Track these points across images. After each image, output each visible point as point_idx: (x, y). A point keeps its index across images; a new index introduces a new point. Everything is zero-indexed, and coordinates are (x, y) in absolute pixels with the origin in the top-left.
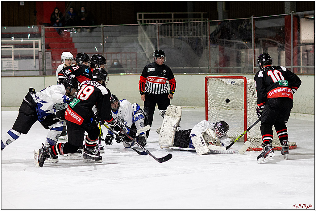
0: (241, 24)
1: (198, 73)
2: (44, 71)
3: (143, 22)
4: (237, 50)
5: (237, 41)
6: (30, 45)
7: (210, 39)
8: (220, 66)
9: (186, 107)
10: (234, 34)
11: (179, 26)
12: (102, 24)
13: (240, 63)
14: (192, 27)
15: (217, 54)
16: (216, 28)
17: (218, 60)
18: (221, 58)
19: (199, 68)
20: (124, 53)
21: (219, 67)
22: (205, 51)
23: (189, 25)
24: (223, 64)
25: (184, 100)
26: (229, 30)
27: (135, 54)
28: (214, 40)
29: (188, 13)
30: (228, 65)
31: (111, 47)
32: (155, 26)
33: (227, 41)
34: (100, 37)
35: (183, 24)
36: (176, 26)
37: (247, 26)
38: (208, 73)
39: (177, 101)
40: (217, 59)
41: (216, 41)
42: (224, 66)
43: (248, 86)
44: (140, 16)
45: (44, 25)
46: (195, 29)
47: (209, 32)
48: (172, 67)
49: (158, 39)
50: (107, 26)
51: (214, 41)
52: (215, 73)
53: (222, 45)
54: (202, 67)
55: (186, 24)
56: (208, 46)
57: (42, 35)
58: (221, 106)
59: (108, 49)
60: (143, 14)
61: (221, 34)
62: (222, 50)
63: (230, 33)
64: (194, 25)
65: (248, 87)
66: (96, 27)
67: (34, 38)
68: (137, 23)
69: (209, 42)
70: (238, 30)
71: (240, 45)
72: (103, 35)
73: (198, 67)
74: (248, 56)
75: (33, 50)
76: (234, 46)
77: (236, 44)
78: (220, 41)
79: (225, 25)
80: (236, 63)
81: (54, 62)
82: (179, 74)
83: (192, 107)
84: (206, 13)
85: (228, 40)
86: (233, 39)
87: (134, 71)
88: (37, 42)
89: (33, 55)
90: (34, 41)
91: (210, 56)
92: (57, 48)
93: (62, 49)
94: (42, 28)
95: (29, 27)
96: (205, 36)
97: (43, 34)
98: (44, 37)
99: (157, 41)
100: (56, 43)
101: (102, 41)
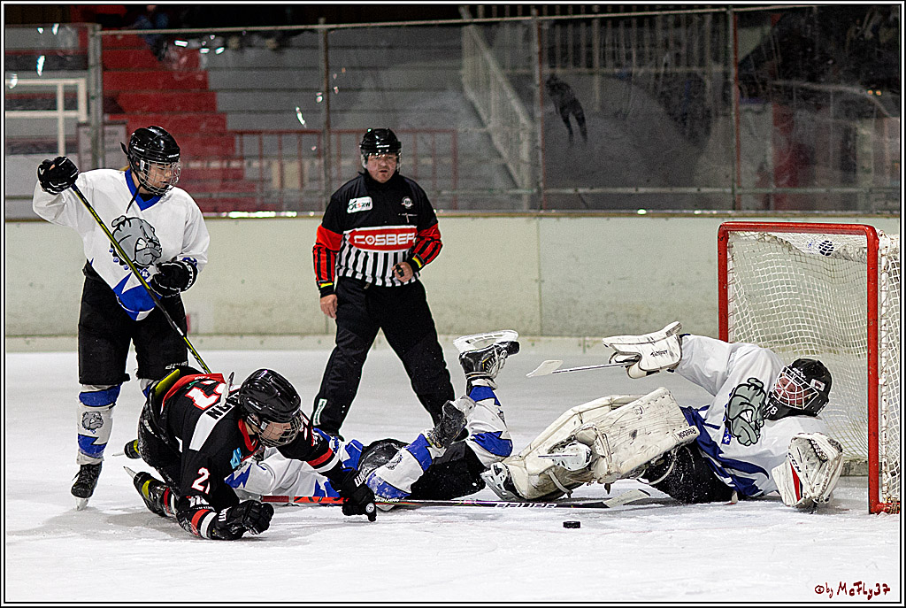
0: (858, 21)
1: (691, 212)
3: (482, 10)
4: (843, 121)
5: (842, 88)
6: (45, 100)
7: (739, 78)
8: (778, 186)
10: (830, 62)
11: (621, 30)
12: (322, 20)
13: (855, 171)
14: (672, 33)
15: (765, 138)
16: (764, 37)
17: (769, 159)
18: (780, 155)
19: (694, 190)
20: (407, 131)
21: (772, 189)
22: (718, 126)
23: (659, 25)
24: (788, 177)
25: (638, 316)
26: (812, 45)
27: (448, 136)
28: (755, 84)
30: (808, 182)
31: (356, 107)
32: (527, 26)
33: (802, 89)
34: (315, 68)
35: (634, 21)
36: (609, 29)
37: (883, 31)
38: (730, 212)
40: (765, 156)
41: (760, 86)
42: (793, 182)
43: (883, 262)
46: (684, 40)
47: (736, 52)
48: (592, 188)
49: (537, 77)
50: (342, 26)
51: (753, 89)
52: (758, 209)
53: (787, 104)
54: (708, 186)
55: (646, 20)
56: (731, 105)
57: (91, 61)
58: (780, 338)
59: (347, 115)
61: (780, 61)
62: (785, 122)
63: (817, 58)
64: (677, 24)
65: (884, 264)
66: (300, 31)
67: (61, 73)
68: (460, 16)
69: (734, 91)
70: (848, 44)
71: (853, 102)
72: (327, 61)
73: (692, 185)
74: (887, 146)
76: (831, 108)
77: (839, 100)
78: (777, 87)
79: (796, 27)
80: (838, 173)
82: (619, 215)
85: (806, 85)
86: (828, 82)
87: (444, 203)
89: (56, 136)
90: (60, 83)
91: (738, 146)
93: (167, 115)
94: (91, 32)
95: (41, 30)
96: (717, 69)
97: (95, 54)
98: (100, 68)
99: (533, 86)
100: (143, 93)
101: (324, 87)
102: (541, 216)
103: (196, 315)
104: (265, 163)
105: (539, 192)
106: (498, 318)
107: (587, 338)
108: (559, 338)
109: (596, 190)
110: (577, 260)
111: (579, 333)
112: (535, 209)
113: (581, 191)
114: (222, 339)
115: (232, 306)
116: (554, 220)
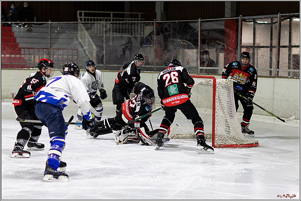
3: (83, 20)
12: (50, 21)
29: (125, 13)
31: (58, 42)
38: (153, 72)
44: (81, 14)
48: (117, 65)
49: (104, 36)
50: (55, 22)
55: (133, 24)
59: (54, 45)
60: (83, 12)
66: (44, 23)
68: (78, 21)
72: (51, 30)
84: (143, 13)
92: (5, 42)
93: (9, 43)
99: (104, 39)
101: (49, 38)
102: (104, 71)
104: (30, 56)
105: (104, 65)
108: (108, 102)
109: (119, 65)
112: (103, 69)
113: (115, 65)
116: (108, 72)
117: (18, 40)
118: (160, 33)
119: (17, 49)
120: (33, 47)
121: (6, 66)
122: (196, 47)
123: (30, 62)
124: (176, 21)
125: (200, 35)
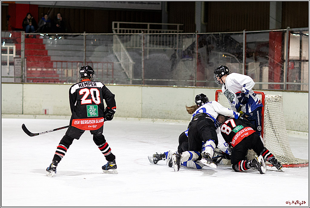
2: (23, 78)
3: (118, 31)
6: (4, 51)
9: (170, 121)
12: (85, 32)
29: (162, 24)
31: (93, 55)
32: (140, 36)
34: (82, 45)
38: (194, 87)
39: (161, 113)
45: (24, 31)
48: (157, 79)
49: (143, 49)
50: (90, 34)
57: (22, 41)
59: (90, 58)
60: (118, 23)
64: (179, 37)
66: (79, 35)
72: (85, 43)
75: (7, 56)
81: (29, 69)
82: (164, 87)
83: (177, 120)
84: (182, 25)
88: (12, 48)
89: (7, 61)
90: (9, 47)
93: (42, 56)
94: (22, 33)
97: (23, 39)
98: (24, 43)
99: (142, 52)
100: (36, 50)
101: (84, 50)
102: (143, 86)
103: (48, 109)
104: (63, 70)
105: (142, 80)
106: (130, 113)
107: (154, 119)
108: (146, 119)
109: (158, 80)
110: (152, 98)
111: (152, 117)
112: (141, 84)
113: (154, 80)
114: (55, 116)
115: (58, 107)
116: (146, 87)
117: (49, 53)
118: (203, 45)
119: (50, 62)
120: (66, 60)
121: (37, 81)
122: (240, 61)
123: (63, 76)
124: (219, 33)
125: (245, 47)
